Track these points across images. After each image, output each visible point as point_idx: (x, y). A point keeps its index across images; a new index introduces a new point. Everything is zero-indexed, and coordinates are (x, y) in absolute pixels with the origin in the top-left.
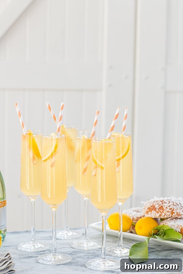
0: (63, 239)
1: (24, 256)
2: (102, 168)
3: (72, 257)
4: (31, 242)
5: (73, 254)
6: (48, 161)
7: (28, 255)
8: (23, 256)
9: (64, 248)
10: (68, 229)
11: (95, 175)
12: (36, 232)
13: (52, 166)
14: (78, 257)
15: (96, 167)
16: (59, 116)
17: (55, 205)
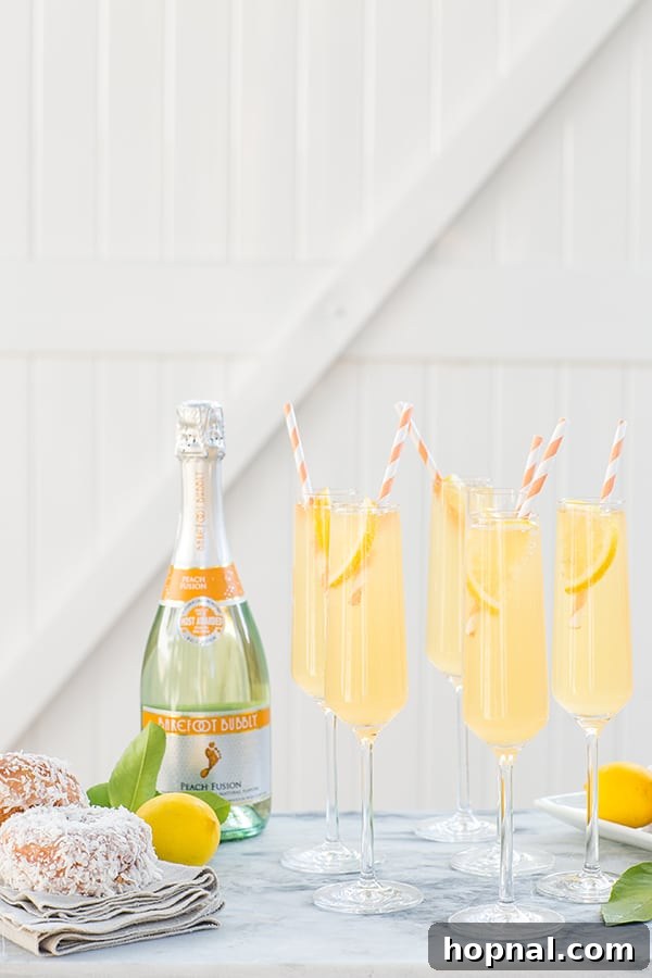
0: (452, 840)
1: (284, 885)
2: (494, 612)
3: (425, 894)
4: (325, 845)
5: (440, 886)
6: (344, 585)
7: (299, 881)
8: (280, 882)
9: (425, 869)
10: (470, 811)
11: (472, 634)
12: (377, 816)
13: (356, 599)
14: (447, 897)
15: (477, 609)
16: (394, 446)
17: (367, 726)
